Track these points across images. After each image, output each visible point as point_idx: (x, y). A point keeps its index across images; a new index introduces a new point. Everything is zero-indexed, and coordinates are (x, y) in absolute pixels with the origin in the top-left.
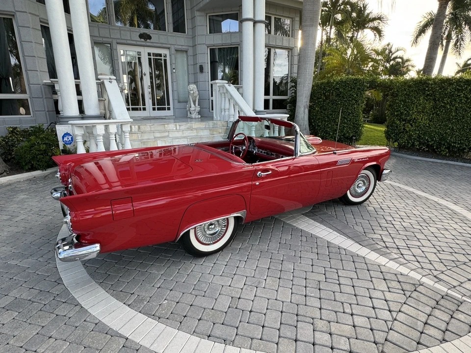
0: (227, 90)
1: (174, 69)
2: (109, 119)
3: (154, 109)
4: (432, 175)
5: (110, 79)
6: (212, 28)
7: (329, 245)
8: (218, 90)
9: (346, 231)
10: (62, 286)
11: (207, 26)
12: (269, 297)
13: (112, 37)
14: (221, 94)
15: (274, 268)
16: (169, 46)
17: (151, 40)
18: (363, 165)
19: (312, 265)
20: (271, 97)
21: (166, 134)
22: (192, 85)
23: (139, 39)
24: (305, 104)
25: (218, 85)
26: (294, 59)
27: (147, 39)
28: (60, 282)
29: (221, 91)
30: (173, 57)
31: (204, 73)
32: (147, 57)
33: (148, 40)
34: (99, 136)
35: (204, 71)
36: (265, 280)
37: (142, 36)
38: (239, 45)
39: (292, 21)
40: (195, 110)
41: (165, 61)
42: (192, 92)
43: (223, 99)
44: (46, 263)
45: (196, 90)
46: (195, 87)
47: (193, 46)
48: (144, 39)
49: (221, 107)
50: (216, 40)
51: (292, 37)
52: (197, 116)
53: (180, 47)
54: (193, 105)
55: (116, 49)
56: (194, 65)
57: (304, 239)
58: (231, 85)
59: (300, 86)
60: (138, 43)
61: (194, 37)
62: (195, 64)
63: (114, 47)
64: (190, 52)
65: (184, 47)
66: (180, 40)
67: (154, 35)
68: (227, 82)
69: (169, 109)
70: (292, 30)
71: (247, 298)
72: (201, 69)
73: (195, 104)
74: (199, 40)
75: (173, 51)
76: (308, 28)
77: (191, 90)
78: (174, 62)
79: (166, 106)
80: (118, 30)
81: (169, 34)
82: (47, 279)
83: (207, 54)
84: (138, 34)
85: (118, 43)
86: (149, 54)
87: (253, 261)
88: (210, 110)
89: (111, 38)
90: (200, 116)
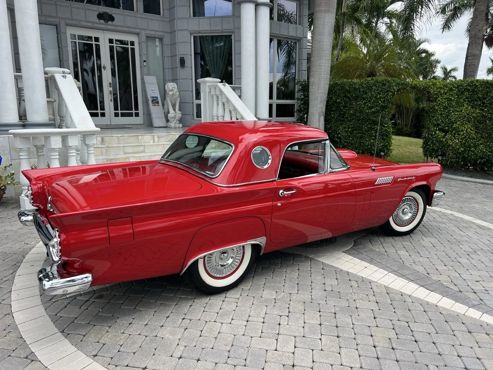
0: (221, 91)
1: (145, 61)
2: (59, 128)
3: (116, 115)
4: (486, 200)
5: (64, 72)
6: (197, 11)
7: (388, 291)
8: (208, 91)
9: (406, 272)
10: (38, 364)
11: (190, 7)
12: (332, 362)
13: (59, 16)
14: (212, 97)
15: (327, 324)
16: (138, 31)
17: (114, 23)
18: (407, 185)
19: (375, 318)
20: (276, 101)
21: (141, 149)
22: (172, 84)
23: (97, 20)
24: (320, 111)
25: (208, 84)
26: (302, 53)
27: (108, 21)
28: (34, 359)
29: (213, 93)
30: (144, 45)
31: (186, 69)
32: (108, 44)
33: (110, 22)
34: (53, 150)
35: (186, 65)
36: (321, 339)
37: (101, 16)
38: (233, 32)
39: (300, 5)
40: (175, 117)
41: (133, 50)
42: (171, 93)
43: (215, 103)
44: (5, 333)
45: (176, 90)
46: (176, 86)
47: (171, 33)
48: (104, 20)
49: (212, 113)
50: (203, 26)
51: (300, 24)
52: (178, 125)
53: (153, 33)
54: (171, 111)
55: (65, 33)
56: (171, 57)
57: (354, 284)
58: (226, 84)
59: (314, 87)
60: (96, 25)
61: (172, 21)
62: (173, 56)
63: (62, 30)
64: (167, 40)
65: (158, 33)
66: (153, 24)
67: (118, 16)
68: (220, 80)
69: (137, 115)
70: (300, 16)
71: (304, 365)
72: (183, 62)
73: (174, 110)
74: (179, 24)
75: (144, 38)
76: (323, 14)
77: (170, 91)
78: (144, 52)
79: (134, 111)
80: (68, 7)
81: (138, 16)
82: (13, 354)
83: (190, 43)
84: (97, 13)
85: (67, 25)
86: (111, 41)
87: (298, 315)
88: (193, 117)
89: (57, 17)
90: (181, 125)
